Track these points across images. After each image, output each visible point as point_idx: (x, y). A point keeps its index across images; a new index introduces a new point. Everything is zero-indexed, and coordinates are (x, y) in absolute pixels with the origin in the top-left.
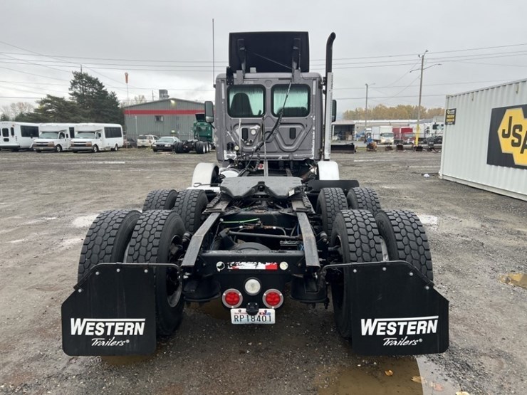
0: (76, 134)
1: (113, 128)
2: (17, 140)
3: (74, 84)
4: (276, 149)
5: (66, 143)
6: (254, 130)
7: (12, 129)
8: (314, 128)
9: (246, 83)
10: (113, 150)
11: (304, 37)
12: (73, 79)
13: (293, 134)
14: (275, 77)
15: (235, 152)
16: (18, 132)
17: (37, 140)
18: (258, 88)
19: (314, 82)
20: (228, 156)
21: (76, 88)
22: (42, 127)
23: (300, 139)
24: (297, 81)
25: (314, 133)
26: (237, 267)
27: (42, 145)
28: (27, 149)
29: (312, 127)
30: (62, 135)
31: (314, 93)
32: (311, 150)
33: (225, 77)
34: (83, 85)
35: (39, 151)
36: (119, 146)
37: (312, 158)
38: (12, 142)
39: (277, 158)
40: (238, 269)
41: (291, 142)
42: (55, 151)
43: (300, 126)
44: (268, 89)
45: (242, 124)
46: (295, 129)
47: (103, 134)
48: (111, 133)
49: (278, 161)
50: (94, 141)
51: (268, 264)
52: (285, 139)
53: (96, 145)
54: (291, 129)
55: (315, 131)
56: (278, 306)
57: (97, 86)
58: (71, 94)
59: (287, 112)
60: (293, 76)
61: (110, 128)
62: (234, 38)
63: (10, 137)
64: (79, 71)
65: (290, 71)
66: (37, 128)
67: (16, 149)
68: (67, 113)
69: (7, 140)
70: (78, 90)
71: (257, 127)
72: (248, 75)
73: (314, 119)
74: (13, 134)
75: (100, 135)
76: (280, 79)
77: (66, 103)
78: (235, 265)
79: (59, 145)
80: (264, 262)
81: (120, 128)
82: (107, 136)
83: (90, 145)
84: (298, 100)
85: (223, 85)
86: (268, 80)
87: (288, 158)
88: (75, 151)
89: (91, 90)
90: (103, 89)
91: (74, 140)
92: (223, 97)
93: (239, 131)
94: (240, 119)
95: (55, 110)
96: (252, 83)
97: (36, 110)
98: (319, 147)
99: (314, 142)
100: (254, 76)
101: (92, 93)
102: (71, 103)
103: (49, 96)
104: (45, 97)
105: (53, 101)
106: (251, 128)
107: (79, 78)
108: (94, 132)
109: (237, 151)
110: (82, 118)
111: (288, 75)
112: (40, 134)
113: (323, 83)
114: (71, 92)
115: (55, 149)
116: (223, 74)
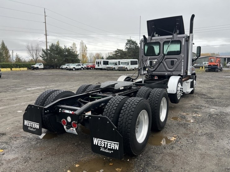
0: (120, 63)
1: (134, 61)
2: (102, 66)
3: (127, 44)
4: (165, 70)
5: (116, 67)
6: (155, 62)
7: (100, 62)
8: (183, 61)
9: (152, 41)
10: (133, 70)
11: (180, 18)
12: (127, 42)
13: (172, 63)
14: (165, 38)
15: (146, 71)
16: (102, 63)
17: (108, 66)
18: (157, 43)
19: (184, 39)
20: (143, 73)
21: (127, 45)
22: (110, 61)
23: (176, 65)
24: (175, 39)
25: (183, 63)
26: (65, 111)
27: (109, 68)
28: (105, 69)
29: (182, 60)
30: (116, 64)
31: (183, 44)
32: (181, 71)
33: (143, 39)
34: (130, 44)
35: (108, 70)
36: (136, 68)
37: (182, 75)
38: (100, 67)
39: (165, 74)
40: (65, 112)
41: (172, 67)
42: (113, 70)
43: (176, 60)
44: (162, 43)
45: (149, 59)
46: (173, 61)
47: (130, 63)
48: (133, 63)
49: (165, 75)
50: (125, 66)
51: (72, 112)
52: (169, 65)
53: (126, 68)
54: (172, 61)
55: (183, 62)
56: (76, 128)
57: (135, 45)
58: (125, 48)
59: (170, 53)
60: (173, 36)
61: (133, 61)
62: (149, 23)
63: (100, 65)
64: (129, 39)
65: (172, 34)
66: (108, 61)
67: (101, 69)
68: (123, 56)
69: (98, 66)
70: (128, 47)
71: (156, 60)
72: (153, 38)
73: (183, 56)
74: (100, 64)
75: (128, 64)
76: (167, 38)
77: (123, 52)
78: (64, 111)
79: (114, 68)
80: (71, 111)
81: (137, 61)
82: (131, 64)
83: (124, 68)
84: (175, 47)
85: (143, 43)
86: (161, 39)
87: (170, 74)
88: (119, 70)
89: (133, 46)
90: (137, 45)
91: (119, 66)
92: (143, 48)
93: (148, 62)
94: (149, 57)
95: (119, 55)
96: (154, 41)
97: (113, 55)
98: (185, 69)
99: (183, 67)
100: (157, 38)
101: (133, 47)
102: (125, 52)
103: (118, 49)
104: (116, 50)
105: (119, 51)
106: (154, 61)
107: (129, 42)
108: (126, 63)
109: (147, 71)
110: (128, 57)
111: (171, 36)
112: (109, 63)
113: (188, 39)
114: (126, 47)
115: (113, 69)
116: (142, 39)
